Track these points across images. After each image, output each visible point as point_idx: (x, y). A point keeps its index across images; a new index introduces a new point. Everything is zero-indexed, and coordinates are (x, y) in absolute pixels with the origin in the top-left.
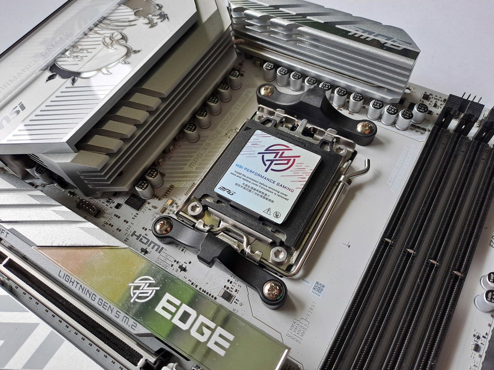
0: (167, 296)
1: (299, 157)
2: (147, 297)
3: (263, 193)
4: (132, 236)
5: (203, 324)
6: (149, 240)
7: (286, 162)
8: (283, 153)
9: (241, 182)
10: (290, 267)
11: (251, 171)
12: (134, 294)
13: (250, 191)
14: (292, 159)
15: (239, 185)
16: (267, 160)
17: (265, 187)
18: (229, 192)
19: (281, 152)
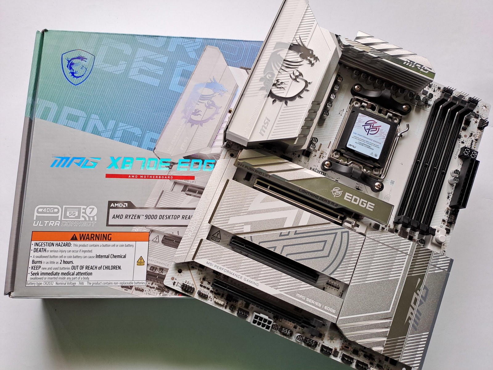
0: (347, 194)
1: (381, 126)
2: (340, 195)
3: (368, 146)
5: (363, 202)
6: (318, 171)
7: (375, 129)
8: (373, 125)
10: (380, 175)
12: (334, 194)
14: (378, 127)
15: (357, 143)
16: (367, 129)
17: (368, 143)
18: (353, 146)
19: (372, 124)
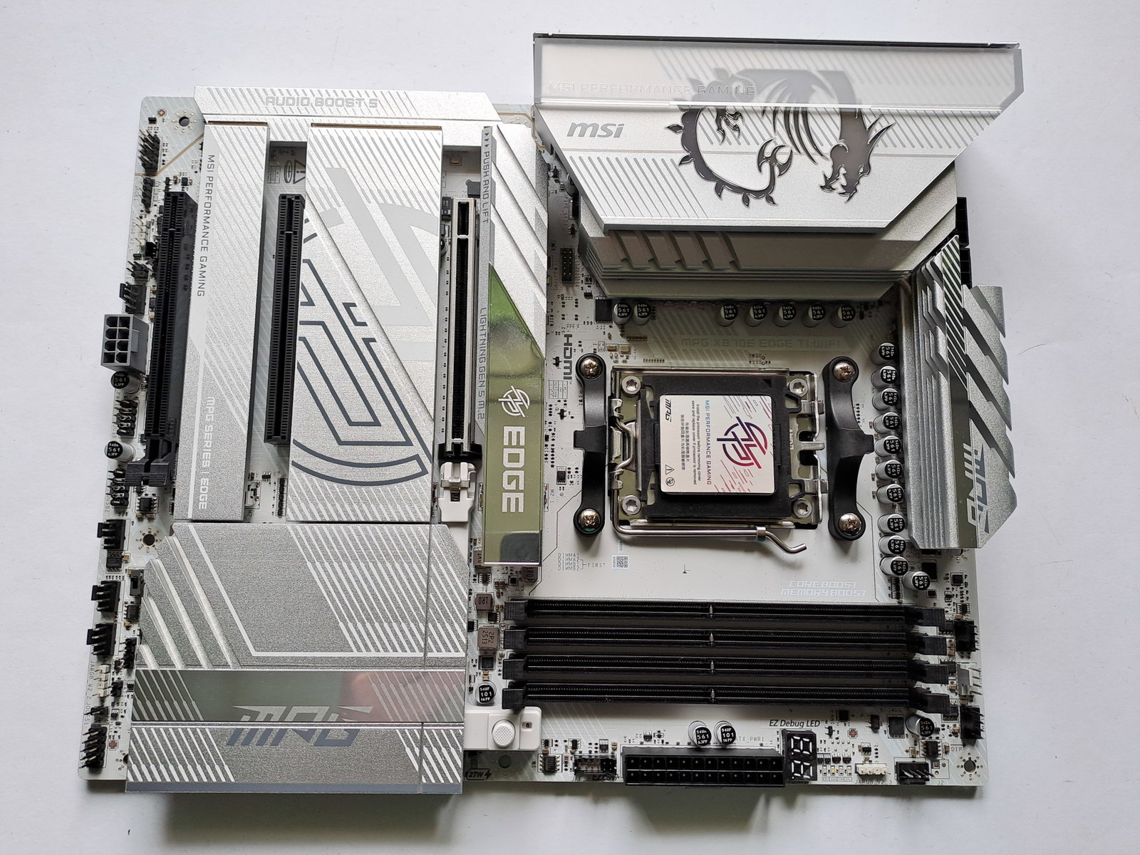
0: (522, 430)
1: (759, 467)
2: (512, 412)
3: (688, 452)
4: (565, 336)
5: (517, 478)
6: (570, 357)
7: (744, 455)
8: (754, 446)
9: (688, 419)
10: (626, 523)
11: (708, 423)
12: (507, 397)
13: (683, 436)
14: (752, 461)
15: (683, 420)
16: (733, 433)
17: (697, 450)
18: (668, 414)
19: (755, 442)
